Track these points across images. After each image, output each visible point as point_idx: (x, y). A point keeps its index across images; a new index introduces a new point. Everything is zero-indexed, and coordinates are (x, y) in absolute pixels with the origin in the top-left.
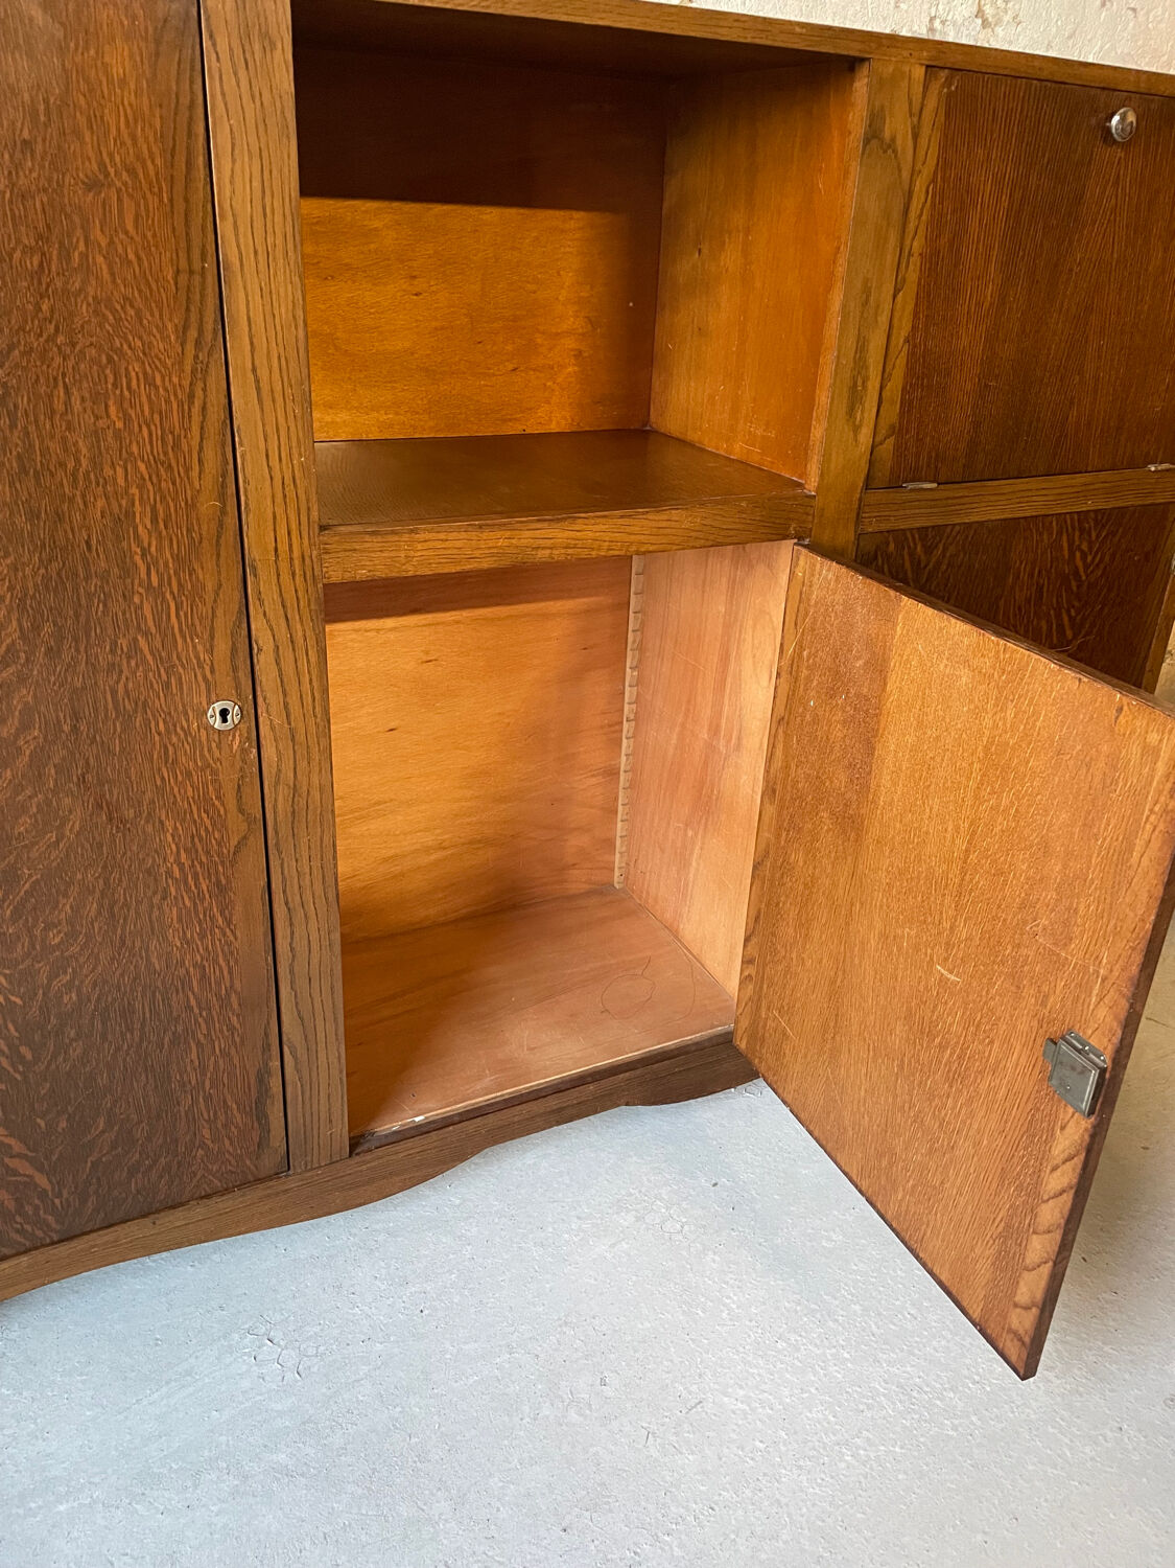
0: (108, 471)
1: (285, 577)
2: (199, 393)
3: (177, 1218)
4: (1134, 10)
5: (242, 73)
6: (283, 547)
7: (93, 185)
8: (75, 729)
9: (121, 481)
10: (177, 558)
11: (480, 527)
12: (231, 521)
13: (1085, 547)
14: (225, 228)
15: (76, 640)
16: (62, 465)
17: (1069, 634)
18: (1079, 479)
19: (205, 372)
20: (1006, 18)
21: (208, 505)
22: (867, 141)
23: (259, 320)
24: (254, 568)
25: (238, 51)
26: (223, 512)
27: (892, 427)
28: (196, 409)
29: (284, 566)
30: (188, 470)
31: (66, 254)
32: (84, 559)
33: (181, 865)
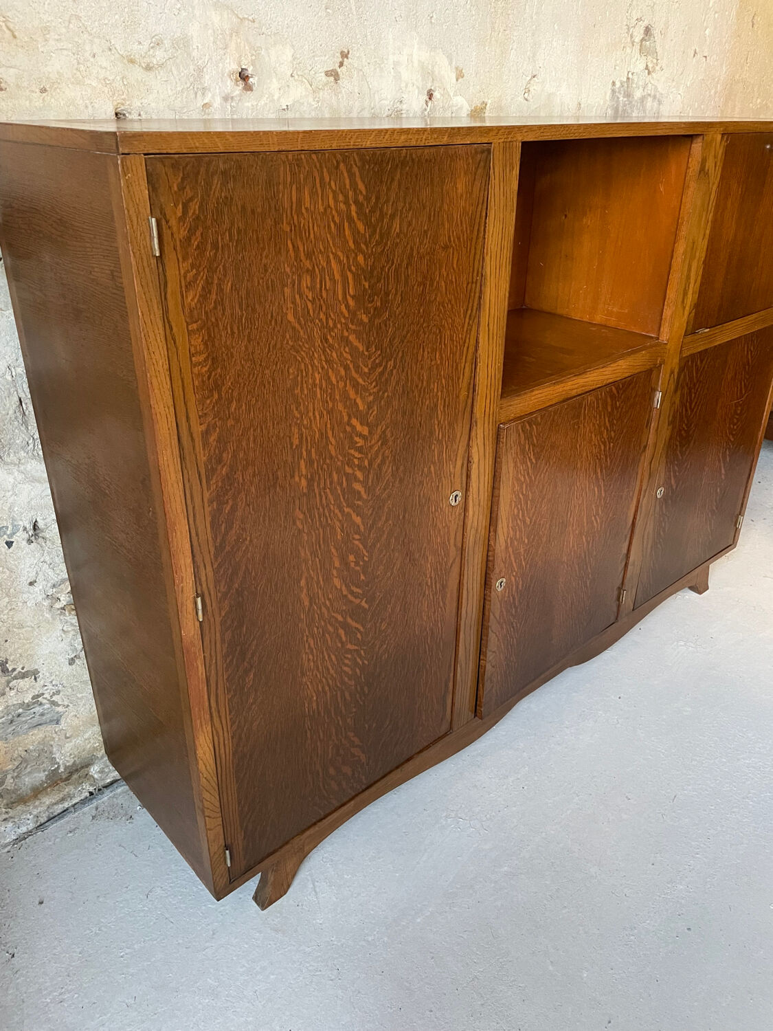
0: (432, 386)
1: (486, 425)
2: (467, 340)
3: (409, 766)
4: (706, 57)
5: (502, 184)
6: (487, 410)
7: (446, 248)
8: (404, 517)
9: (435, 390)
10: (449, 423)
11: (554, 383)
12: (470, 401)
13: (752, 349)
14: (487, 259)
15: (410, 472)
16: (417, 386)
17: (744, 392)
18: (754, 316)
19: (471, 330)
21: (463, 393)
22: (700, 172)
23: (493, 299)
24: (476, 423)
25: (501, 172)
26: (468, 397)
27: (695, 304)
28: (465, 349)
29: (487, 418)
30: (459, 378)
31: (431, 285)
32: (418, 429)
33: (431, 578)
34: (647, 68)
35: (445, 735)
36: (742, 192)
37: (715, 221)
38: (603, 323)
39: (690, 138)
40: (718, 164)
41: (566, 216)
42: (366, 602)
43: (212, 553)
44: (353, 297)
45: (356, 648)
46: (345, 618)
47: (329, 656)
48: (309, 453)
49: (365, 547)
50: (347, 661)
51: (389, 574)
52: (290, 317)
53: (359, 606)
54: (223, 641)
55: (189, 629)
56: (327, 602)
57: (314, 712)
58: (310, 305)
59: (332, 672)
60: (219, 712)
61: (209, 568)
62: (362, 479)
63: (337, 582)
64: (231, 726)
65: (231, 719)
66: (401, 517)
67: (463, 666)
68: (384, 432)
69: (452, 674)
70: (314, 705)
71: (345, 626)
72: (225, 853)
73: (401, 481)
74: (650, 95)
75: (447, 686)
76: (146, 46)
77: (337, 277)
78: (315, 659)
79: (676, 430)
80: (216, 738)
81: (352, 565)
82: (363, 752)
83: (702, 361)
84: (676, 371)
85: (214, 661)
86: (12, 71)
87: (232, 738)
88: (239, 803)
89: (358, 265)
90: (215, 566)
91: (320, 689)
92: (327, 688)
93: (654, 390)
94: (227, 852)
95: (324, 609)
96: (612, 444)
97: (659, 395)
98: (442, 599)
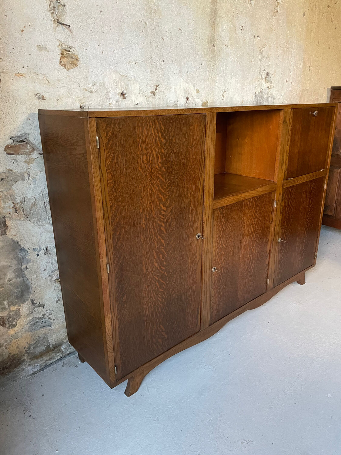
0: (188, 194)
1: (209, 209)
2: (200, 179)
4: (291, 82)
5: (210, 126)
6: (209, 204)
7: (191, 147)
8: (180, 242)
9: (190, 196)
10: (195, 208)
11: (234, 196)
12: (202, 201)
13: (312, 186)
14: (206, 151)
15: (181, 225)
16: (183, 194)
17: (311, 203)
18: (311, 174)
19: (201, 175)
20: (272, 87)
21: (200, 197)
22: (284, 122)
23: (209, 165)
24: (205, 208)
25: (210, 122)
26: (202, 199)
27: (287, 169)
28: (200, 181)
29: (209, 207)
30: (198, 192)
31: (187, 159)
32: (184, 210)
33: (190, 266)
34: (268, 87)
35: (198, 332)
36: (301, 129)
37: (291, 139)
38: (254, 177)
39: (280, 110)
40: (291, 119)
41: (238, 139)
42: (166, 273)
43: (113, 249)
44: (160, 163)
45: (163, 291)
46: (159, 279)
47: (153, 293)
48: (146, 215)
49: (166, 252)
50: (159, 296)
51: (175, 263)
52: (140, 169)
53: (164, 274)
54: (115, 281)
55: (104, 277)
56: (152, 271)
57: (147, 315)
58: (146, 165)
59: (154, 299)
60: (113, 310)
61: (111, 255)
62: (164, 226)
63: (156, 264)
64: (118, 316)
65: (118, 313)
66: (179, 242)
67: (204, 303)
68: (171, 210)
69: (200, 306)
70: (148, 312)
71: (159, 281)
72: (115, 368)
73: (178, 228)
74: (270, 96)
75: (198, 311)
76: (91, 85)
77: (155, 156)
78: (148, 293)
79: (284, 216)
80: (112, 320)
81: (161, 258)
82: (166, 334)
83: (292, 190)
84: (282, 193)
85: (112, 290)
86: (48, 94)
87: (118, 321)
88: (120, 348)
89: (162, 152)
90: (114, 254)
91: (150, 305)
92: (152, 306)
93: (273, 200)
94: (116, 367)
95: (151, 274)
96: (257, 219)
97: (275, 202)
98: (195, 275)
